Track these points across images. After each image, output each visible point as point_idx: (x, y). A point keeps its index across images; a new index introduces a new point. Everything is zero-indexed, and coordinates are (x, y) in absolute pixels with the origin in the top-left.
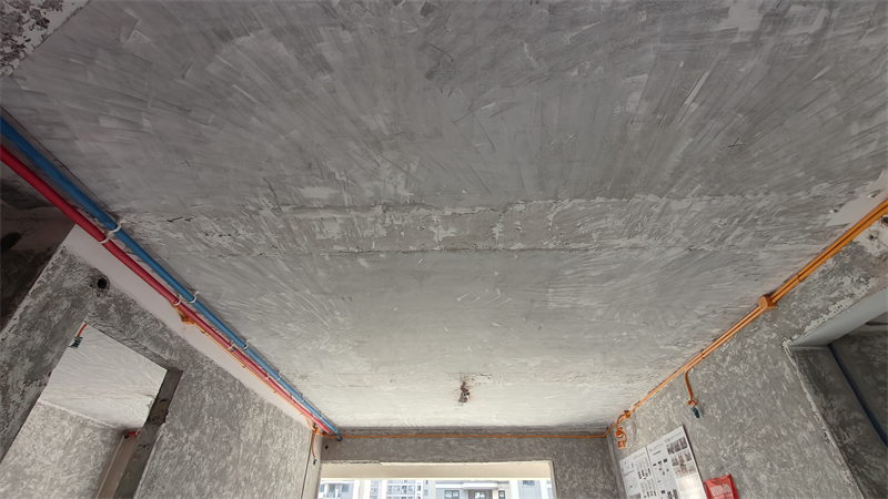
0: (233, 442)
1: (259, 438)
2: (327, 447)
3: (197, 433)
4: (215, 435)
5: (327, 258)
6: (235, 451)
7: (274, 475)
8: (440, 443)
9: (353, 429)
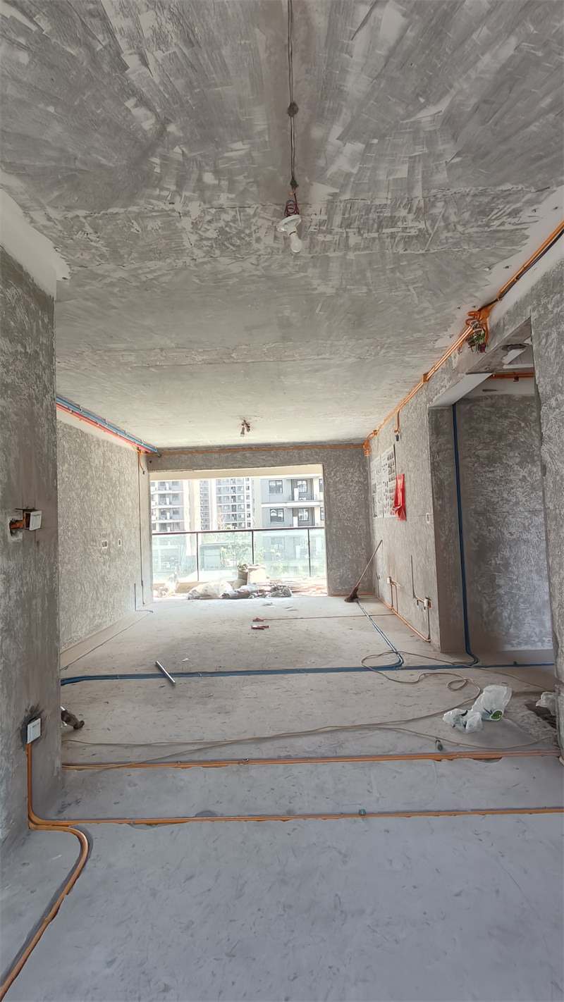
0: (87, 467)
1: (102, 463)
2: (151, 462)
3: (66, 465)
4: (76, 465)
5: (129, 369)
6: (90, 473)
7: (117, 483)
8: (238, 456)
9: (169, 449)
